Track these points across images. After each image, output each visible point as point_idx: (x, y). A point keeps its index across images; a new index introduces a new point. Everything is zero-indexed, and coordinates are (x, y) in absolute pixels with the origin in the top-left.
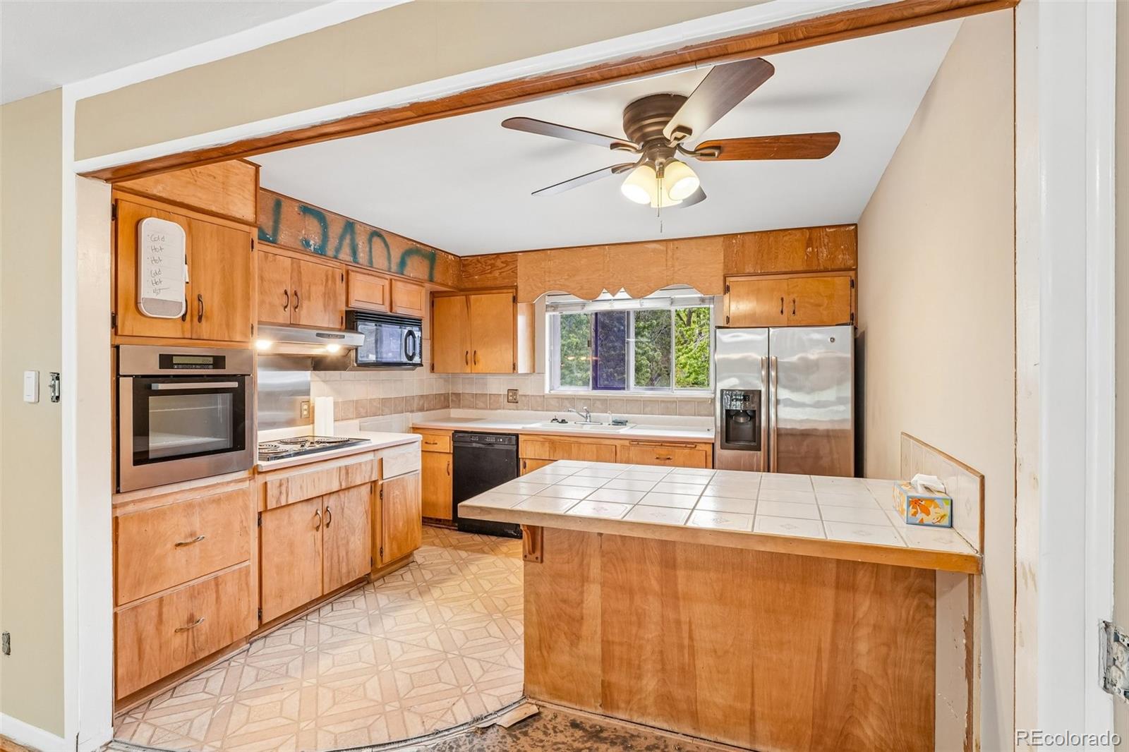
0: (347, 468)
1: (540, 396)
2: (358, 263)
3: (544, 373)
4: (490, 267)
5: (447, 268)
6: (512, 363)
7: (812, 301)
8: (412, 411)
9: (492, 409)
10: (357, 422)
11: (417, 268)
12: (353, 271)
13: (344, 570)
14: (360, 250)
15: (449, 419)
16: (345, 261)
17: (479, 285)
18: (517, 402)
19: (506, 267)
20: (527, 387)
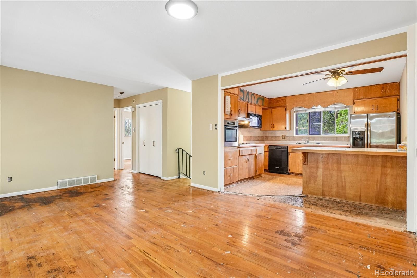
1: (292, 137)
2: (249, 102)
3: (293, 130)
4: (278, 101)
5: (266, 102)
6: (285, 127)
7: (383, 106)
9: (277, 141)
11: (260, 103)
13: (250, 173)
14: (250, 99)
17: (275, 106)
18: (285, 138)
19: (283, 101)
20: (288, 134)
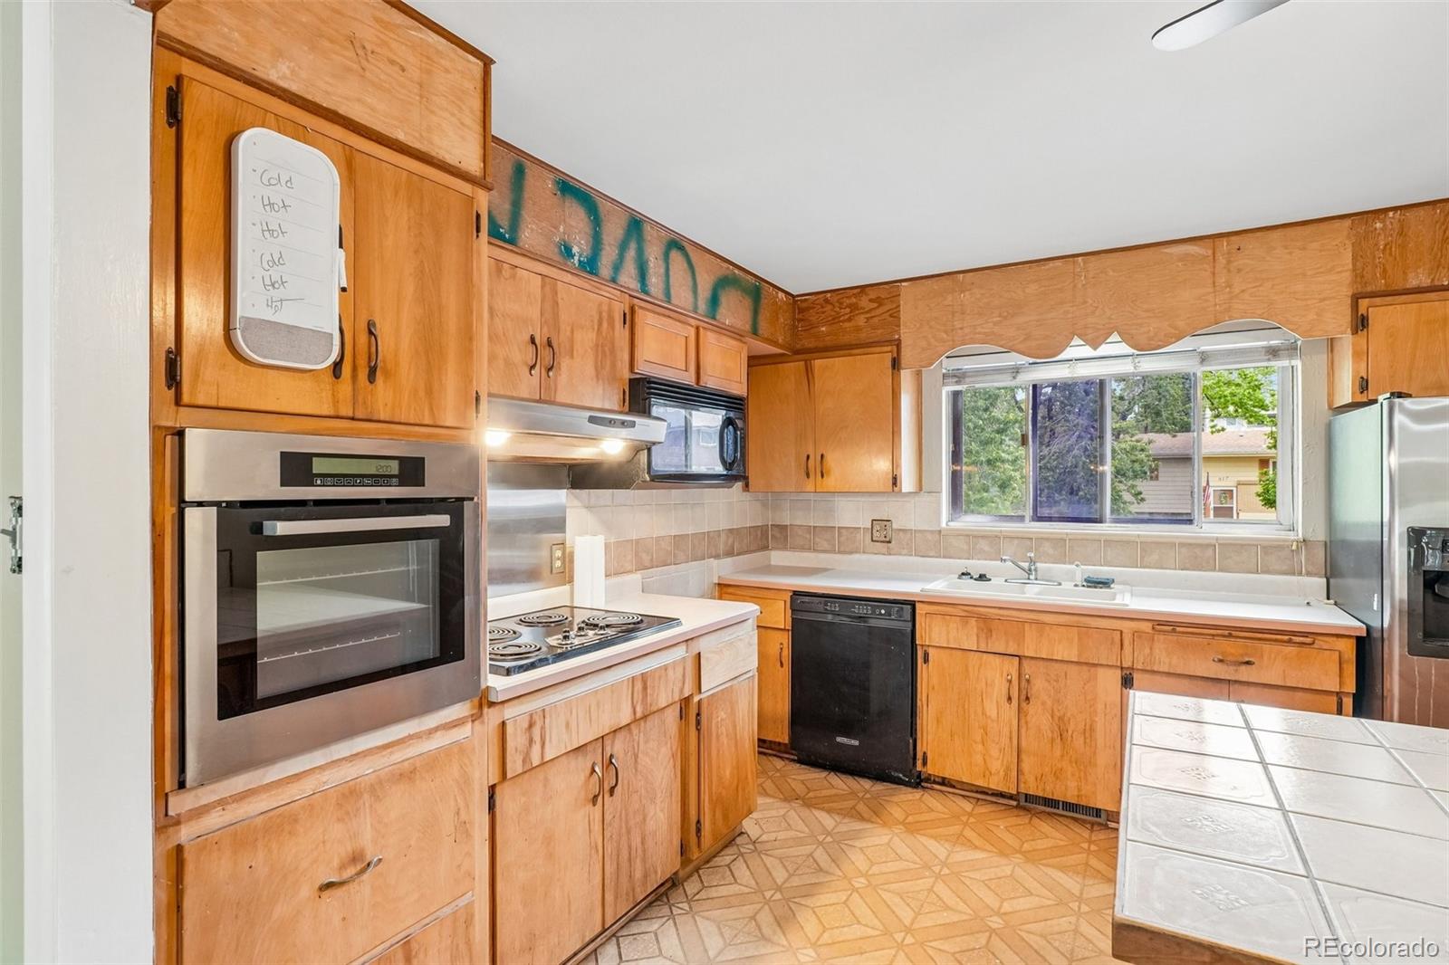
0: (644, 677)
1: (932, 532)
2: (647, 293)
3: (940, 492)
4: (848, 310)
5: (777, 314)
6: (891, 476)
8: (717, 557)
9: (839, 552)
10: (637, 576)
11: (734, 311)
12: (641, 308)
13: (638, 875)
14: (651, 271)
15: (769, 569)
16: (628, 288)
17: (829, 341)
18: (890, 542)
19: (878, 307)
20: (908, 515)
